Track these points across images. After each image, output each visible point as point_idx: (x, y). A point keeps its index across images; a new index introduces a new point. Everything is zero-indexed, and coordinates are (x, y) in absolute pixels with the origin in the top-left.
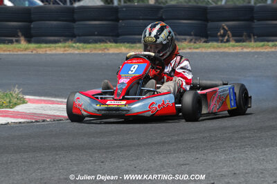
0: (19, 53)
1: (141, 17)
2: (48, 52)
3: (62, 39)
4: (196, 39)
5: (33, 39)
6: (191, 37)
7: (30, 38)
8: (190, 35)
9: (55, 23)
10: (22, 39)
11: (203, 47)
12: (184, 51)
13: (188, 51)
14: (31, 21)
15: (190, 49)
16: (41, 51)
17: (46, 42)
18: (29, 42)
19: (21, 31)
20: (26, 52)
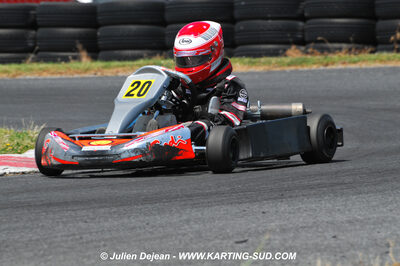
0: (76, 76)
1: (269, 16)
2: (120, 74)
3: (144, 53)
4: (357, 49)
5: (101, 54)
6: (350, 46)
7: (95, 52)
8: (348, 42)
10: (84, 54)
11: (364, 61)
12: (334, 67)
13: (340, 66)
14: (97, 26)
15: (344, 63)
17: (120, 59)
18: (94, 58)
19: (81, 42)
20: (87, 75)
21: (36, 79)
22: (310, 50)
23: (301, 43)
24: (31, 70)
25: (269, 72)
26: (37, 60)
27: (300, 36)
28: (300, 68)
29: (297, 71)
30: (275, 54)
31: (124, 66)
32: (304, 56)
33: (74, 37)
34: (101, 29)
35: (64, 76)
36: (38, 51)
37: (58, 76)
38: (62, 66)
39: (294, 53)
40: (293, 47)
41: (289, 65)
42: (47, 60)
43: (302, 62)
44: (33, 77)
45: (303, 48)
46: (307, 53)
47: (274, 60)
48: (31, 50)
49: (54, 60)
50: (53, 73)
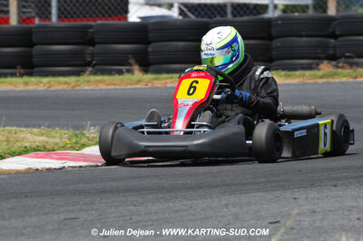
0: (129, 87)
1: (304, 33)
2: (169, 85)
5: (151, 68)
7: (146, 66)
9: (181, 44)
10: (136, 68)
14: (148, 43)
16: (158, 84)
17: (168, 72)
18: (146, 71)
19: (134, 57)
20: (138, 86)
21: (93, 90)
22: (340, 65)
23: (333, 58)
24: (88, 81)
25: (304, 84)
26: (95, 73)
27: (331, 52)
28: (331, 80)
29: (329, 83)
30: (309, 68)
31: (171, 78)
32: (334, 70)
33: (127, 53)
34: (152, 45)
35: (118, 87)
36: (95, 65)
37: (113, 87)
38: (117, 78)
39: (326, 67)
40: (325, 62)
41: (322, 77)
42: (103, 72)
43: (333, 75)
44: (90, 88)
45: (334, 63)
46: (338, 67)
47: (308, 73)
48: (89, 64)
49: (110, 73)
50: (108, 84)
